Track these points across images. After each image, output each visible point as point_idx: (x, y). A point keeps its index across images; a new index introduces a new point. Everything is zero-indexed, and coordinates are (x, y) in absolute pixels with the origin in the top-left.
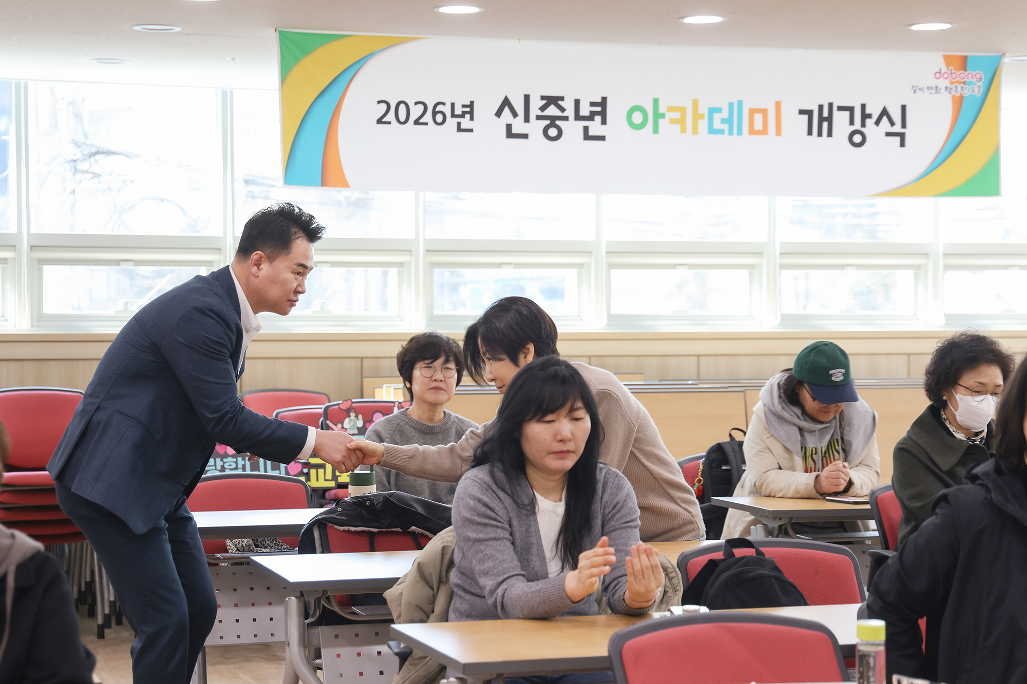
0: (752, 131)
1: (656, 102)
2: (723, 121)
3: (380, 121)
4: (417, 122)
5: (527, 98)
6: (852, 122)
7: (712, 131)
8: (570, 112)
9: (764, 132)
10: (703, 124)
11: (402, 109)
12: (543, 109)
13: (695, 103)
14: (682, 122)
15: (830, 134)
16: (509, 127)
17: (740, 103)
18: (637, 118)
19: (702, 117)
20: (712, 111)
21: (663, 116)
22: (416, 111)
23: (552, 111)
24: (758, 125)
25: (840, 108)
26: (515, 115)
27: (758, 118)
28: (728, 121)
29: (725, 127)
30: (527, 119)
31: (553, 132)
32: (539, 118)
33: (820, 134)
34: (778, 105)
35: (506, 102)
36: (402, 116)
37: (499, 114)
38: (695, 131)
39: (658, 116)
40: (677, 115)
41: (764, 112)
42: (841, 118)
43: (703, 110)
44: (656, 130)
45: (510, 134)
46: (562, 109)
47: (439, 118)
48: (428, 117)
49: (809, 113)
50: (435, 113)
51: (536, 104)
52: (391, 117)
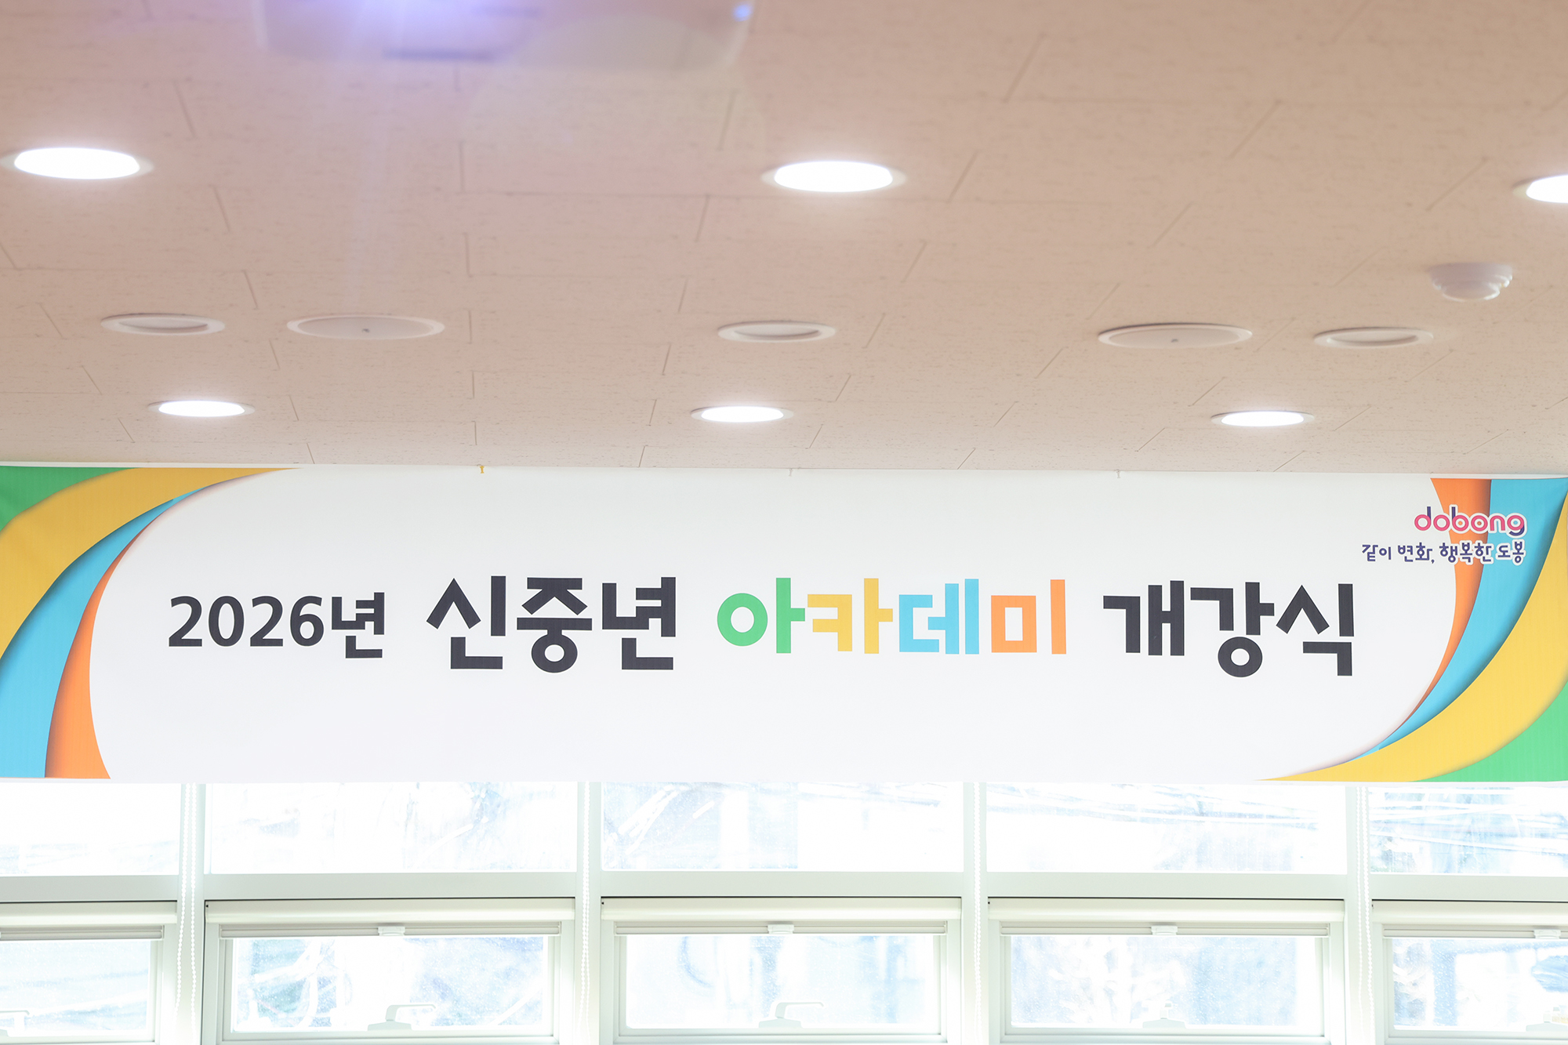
0: (1000, 644)
1: (783, 587)
2: (934, 623)
3: (177, 640)
4: (258, 640)
5: (498, 585)
6: (1226, 622)
7: (908, 643)
8: (594, 611)
9: (1028, 644)
10: (889, 632)
11: (226, 614)
12: (532, 605)
13: (871, 587)
14: (841, 628)
15: (1178, 648)
16: (458, 644)
17: (972, 586)
18: (742, 620)
19: (887, 615)
20: (909, 603)
21: (800, 615)
22: (256, 618)
23: (554, 609)
24: (1014, 630)
25: (1199, 594)
26: (471, 618)
27: (1014, 618)
28: (946, 623)
29: (940, 635)
30: (498, 628)
31: (554, 653)
32: (523, 624)
33: (1155, 649)
34: (1058, 589)
35: (454, 595)
36: (226, 629)
37: (436, 619)
38: (872, 645)
39: (788, 615)
40: (831, 613)
41: (1028, 604)
42: (1201, 617)
43: (889, 600)
44: (784, 644)
45: (460, 657)
46: (578, 606)
47: (307, 630)
48: (282, 630)
49: (1129, 604)
50: (297, 620)
51: (517, 597)
52: (201, 630)
